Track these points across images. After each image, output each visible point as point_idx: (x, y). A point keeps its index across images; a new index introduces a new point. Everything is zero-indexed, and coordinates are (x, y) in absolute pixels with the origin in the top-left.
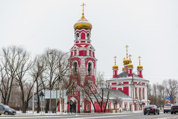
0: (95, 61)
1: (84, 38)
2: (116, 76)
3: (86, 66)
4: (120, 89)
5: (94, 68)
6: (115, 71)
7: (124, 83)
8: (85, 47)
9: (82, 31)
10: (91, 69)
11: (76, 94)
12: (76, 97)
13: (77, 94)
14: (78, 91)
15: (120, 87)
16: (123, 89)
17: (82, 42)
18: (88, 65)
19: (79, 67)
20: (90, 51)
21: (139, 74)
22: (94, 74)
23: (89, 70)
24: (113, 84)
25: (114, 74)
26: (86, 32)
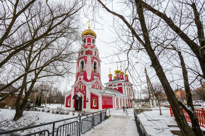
0: (99, 61)
1: (90, 42)
2: (111, 80)
3: (92, 64)
4: (116, 89)
5: (99, 67)
6: (110, 77)
7: (119, 84)
8: (91, 48)
9: (88, 36)
10: (96, 68)
11: (82, 90)
12: (82, 92)
13: (83, 88)
14: (84, 85)
15: (115, 87)
16: (117, 89)
17: (88, 44)
18: (93, 63)
19: (86, 64)
20: (95, 52)
21: (126, 80)
22: (99, 72)
23: (95, 68)
24: (109, 85)
25: (110, 79)
26: (92, 38)
